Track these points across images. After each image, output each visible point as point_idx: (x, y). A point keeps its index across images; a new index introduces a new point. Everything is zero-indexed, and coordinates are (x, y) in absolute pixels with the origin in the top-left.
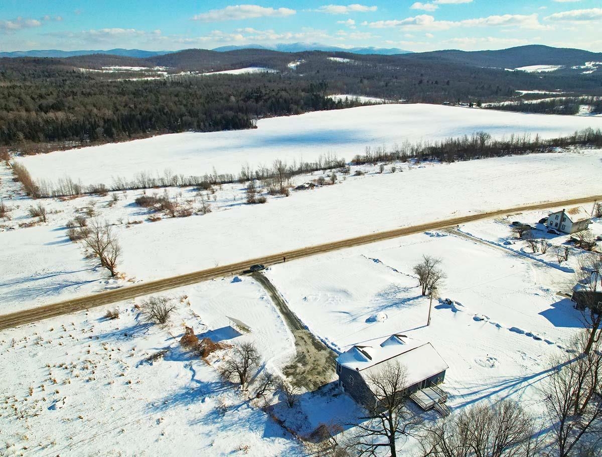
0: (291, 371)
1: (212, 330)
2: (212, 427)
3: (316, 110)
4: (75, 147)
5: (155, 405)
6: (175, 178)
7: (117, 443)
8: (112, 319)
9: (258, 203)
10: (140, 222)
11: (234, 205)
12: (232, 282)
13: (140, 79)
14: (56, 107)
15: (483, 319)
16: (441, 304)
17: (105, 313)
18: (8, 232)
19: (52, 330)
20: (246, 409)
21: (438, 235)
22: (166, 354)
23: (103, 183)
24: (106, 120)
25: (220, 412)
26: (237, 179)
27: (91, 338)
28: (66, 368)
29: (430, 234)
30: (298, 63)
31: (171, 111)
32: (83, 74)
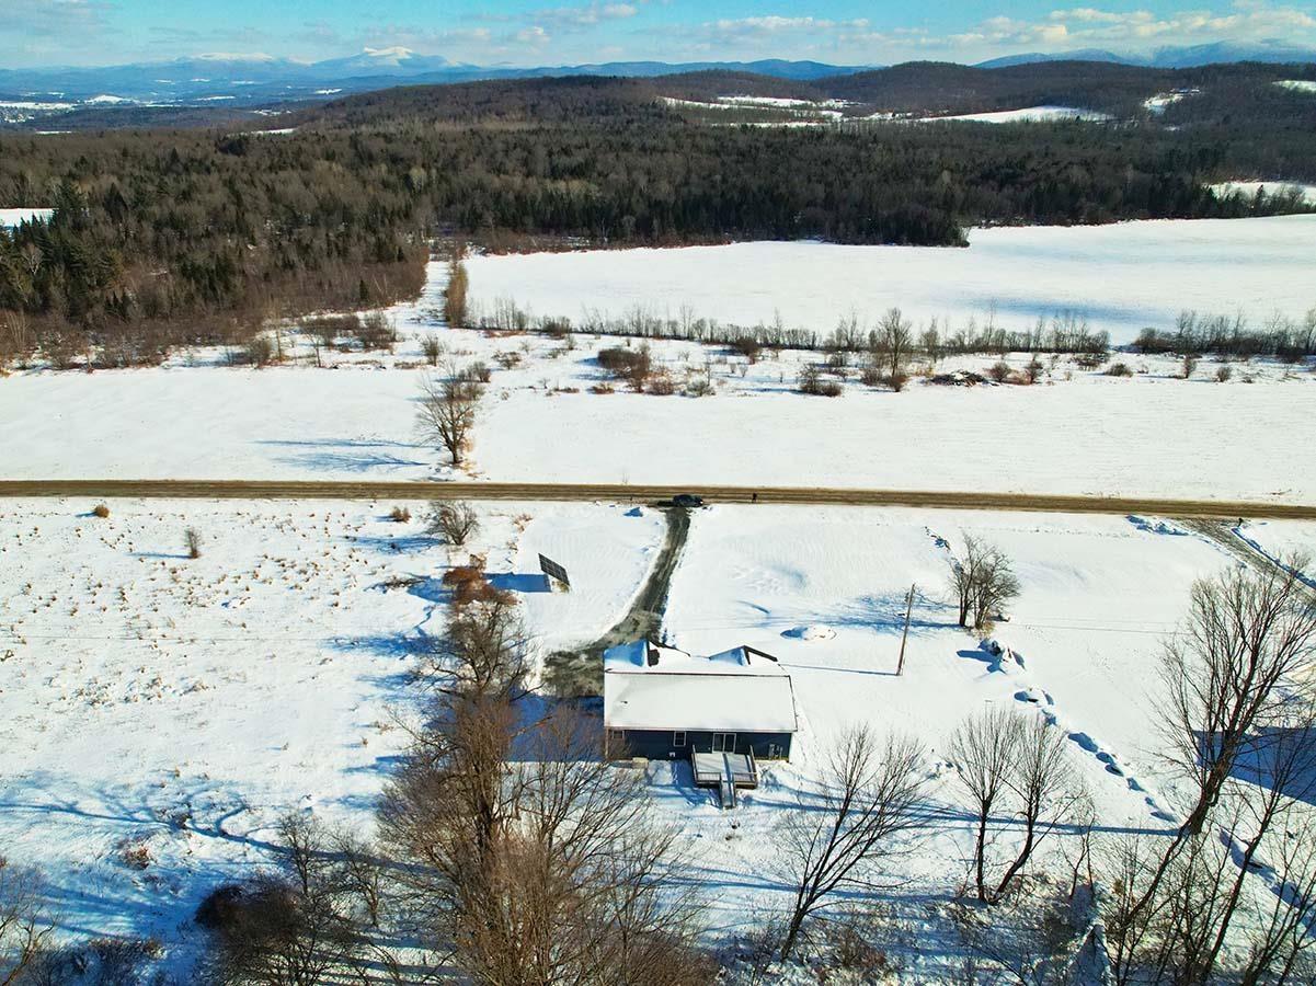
0: (561, 660)
1: (515, 573)
2: (380, 692)
3: (1155, 216)
4: (578, 248)
5: (340, 641)
6: (700, 325)
7: (255, 667)
8: (397, 521)
9: (822, 395)
10: (575, 391)
11: (769, 390)
12: (627, 515)
13: (775, 125)
14: (577, 172)
15: (1034, 701)
16: (980, 650)
17: (388, 511)
18: (377, 372)
19: (313, 515)
21: (1162, 530)
22: (415, 585)
23: (568, 316)
24: (653, 203)
25: (411, 677)
26: (822, 345)
27: (347, 537)
28: (283, 566)
29: (1141, 521)
30: (1176, 97)
31: (792, 194)
32: (668, 109)
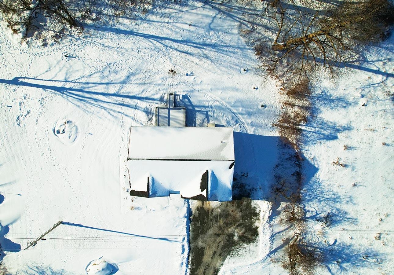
0: (248, 235)
2: (343, 207)
20: (309, 211)
25: (329, 220)
